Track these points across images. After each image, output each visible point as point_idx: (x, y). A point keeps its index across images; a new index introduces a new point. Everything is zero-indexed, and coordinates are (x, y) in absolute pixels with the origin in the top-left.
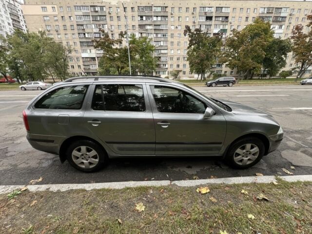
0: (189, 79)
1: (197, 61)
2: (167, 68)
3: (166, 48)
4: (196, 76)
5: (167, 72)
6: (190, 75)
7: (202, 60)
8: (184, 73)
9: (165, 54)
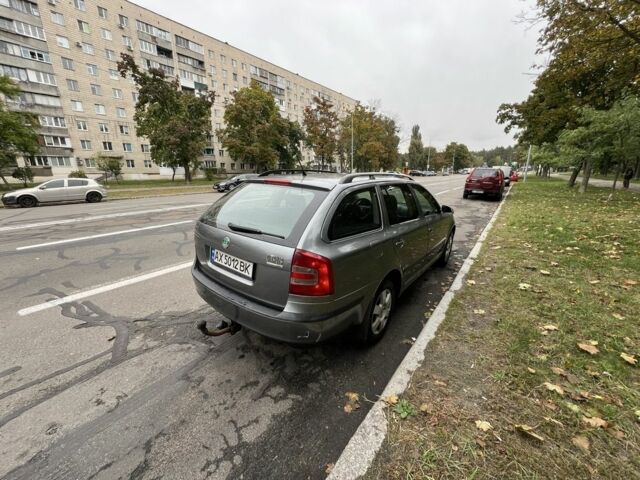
0: (147, 177)
1: (172, 139)
2: (72, 150)
3: (54, 94)
4: (166, 172)
5: (73, 161)
6: (148, 170)
7: (184, 139)
8: (131, 163)
9: (55, 108)
